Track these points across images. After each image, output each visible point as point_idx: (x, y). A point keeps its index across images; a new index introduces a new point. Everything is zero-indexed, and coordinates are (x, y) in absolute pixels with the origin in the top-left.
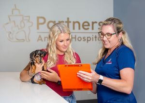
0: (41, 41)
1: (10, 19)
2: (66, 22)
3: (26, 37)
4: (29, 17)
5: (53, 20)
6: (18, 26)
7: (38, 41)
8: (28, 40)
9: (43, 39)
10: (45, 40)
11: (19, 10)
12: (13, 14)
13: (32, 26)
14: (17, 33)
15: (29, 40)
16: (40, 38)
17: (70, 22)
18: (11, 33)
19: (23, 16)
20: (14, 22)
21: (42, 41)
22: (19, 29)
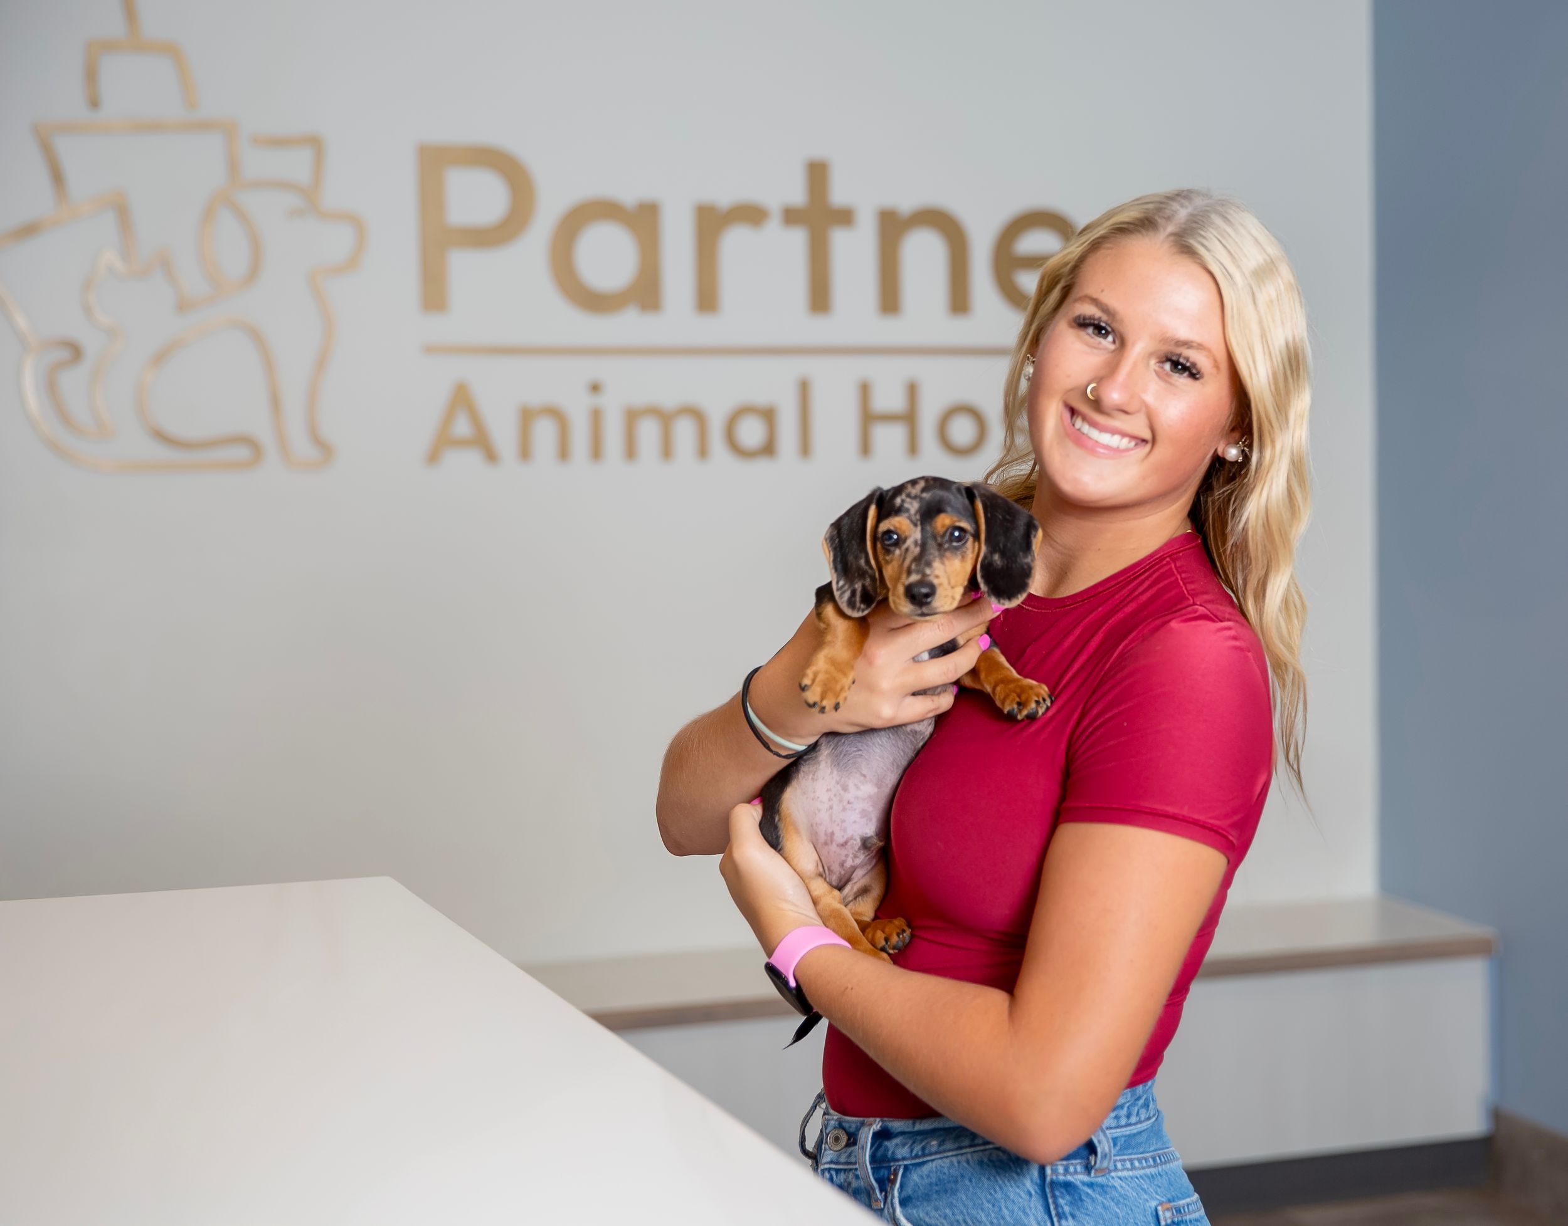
0: (472, 458)
1: (57, 177)
2: (791, 216)
3: (275, 403)
4: (315, 143)
5: (629, 195)
6: (165, 264)
7: (433, 457)
8: (302, 447)
9: (504, 435)
10: (525, 452)
11: (171, 51)
12: (94, 103)
13: (352, 263)
14: (160, 358)
15: (325, 449)
16: (462, 427)
17: (845, 217)
18: (75, 352)
19: (228, 130)
20: (122, 212)
21: (491, 455)
22: (183, 306)
